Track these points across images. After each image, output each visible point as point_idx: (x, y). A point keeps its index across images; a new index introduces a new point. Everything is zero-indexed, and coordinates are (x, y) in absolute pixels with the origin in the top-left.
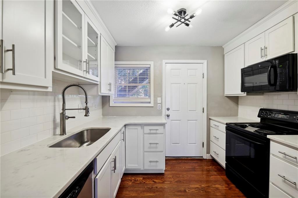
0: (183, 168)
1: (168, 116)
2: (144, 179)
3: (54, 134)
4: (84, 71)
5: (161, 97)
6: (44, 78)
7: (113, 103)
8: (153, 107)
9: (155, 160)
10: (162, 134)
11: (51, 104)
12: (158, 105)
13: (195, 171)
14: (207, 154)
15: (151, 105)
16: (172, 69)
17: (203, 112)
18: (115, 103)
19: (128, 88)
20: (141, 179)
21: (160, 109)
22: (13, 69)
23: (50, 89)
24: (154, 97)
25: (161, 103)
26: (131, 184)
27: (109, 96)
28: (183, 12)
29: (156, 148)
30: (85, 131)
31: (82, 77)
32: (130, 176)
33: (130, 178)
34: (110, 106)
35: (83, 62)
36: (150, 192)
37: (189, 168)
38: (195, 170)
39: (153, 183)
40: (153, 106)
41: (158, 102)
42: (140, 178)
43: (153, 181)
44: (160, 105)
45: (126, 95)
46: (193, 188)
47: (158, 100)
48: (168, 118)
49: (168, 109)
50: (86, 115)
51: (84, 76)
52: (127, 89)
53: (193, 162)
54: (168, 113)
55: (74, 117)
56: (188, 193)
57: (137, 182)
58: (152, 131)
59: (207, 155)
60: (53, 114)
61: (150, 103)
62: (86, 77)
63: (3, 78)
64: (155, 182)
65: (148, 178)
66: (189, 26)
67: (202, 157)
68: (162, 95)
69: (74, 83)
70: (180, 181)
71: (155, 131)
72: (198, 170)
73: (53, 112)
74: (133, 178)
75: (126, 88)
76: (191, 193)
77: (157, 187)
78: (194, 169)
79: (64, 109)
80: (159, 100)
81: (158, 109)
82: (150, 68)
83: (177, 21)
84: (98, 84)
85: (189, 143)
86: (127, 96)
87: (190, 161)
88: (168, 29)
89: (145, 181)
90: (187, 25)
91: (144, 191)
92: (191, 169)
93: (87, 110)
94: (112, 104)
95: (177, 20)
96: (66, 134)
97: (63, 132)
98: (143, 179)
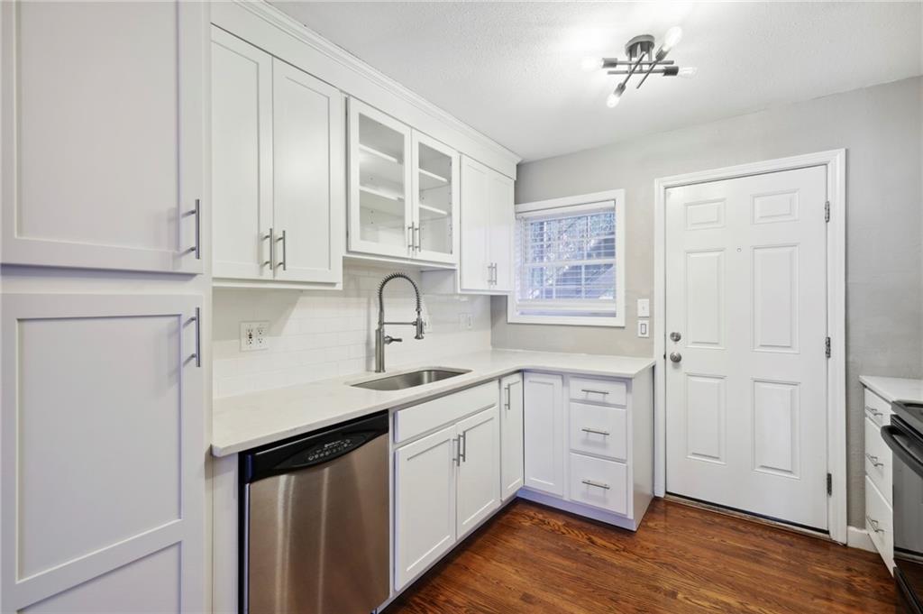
0: (716, 540)
1: (677, 360)
2: (567, 525)
3: (368, 369)
4: (409, 246)
5: (651, 296)
6: (327, 269)
7: (518, 314)
8: (623, 328)
9: (602, 482)
10: (623, 407)
11: (363, 312)
12: (640, 322)
13: (758, 562)
14: (849, 523)
15: (619, 321)
16: (687, 205)
17: (828, 354)
18: (522, 314)
19: (587, 274)
20: (560, 524)
21: (647, 335)
22: (283, 263)
23: (339, 287)
24: (627, 298)
25: (651, 317)
26: (527, 524)
27: (507, 296)
28: (639, 47)
29: (604, 445)
30: (425, 373)
31: (407, 259)
32: (537, 509)
33: (532, 514)
34: (509, 321)
35: (406, 229)
36: (567, 558)
37: (740, 549)
38: (761, 559)
39: (588, 542)
40: (623, 325)
41: (641, 313)
42: (558, 522)
43: (589, 539)
44: (646, 322)
45: (578, 292)
46: (707, 599)
47: (640, 307)
48: (676, 367)
49: (677, 338)
50: (417, 337)
51: (410, 257)
52: (583, 276)
53: (770, 537)
54: (674, 348)
55: (400, 340)
56: (681, 601)
57: (544, 526)
58: (592, 397)
59: (852, 529)
60: (366, 332)
61: (613, 315)
62: (414, 258)
63: (274, 275)
64: (593, 542)
65: (580, 528)
66: (679, 73)
67: (827, 532)
68: (652, 292)
69: (395, 272)
70: (675, 568)
71: (599, 397)
72: (775, 563)
73: (366, 327)
74: (540, 516)
75: (581, 273)
76: (690, 605)
77: (589, 554)
78: (756, 557)
79: (381, 323)
80: (643, 307)
81: (640, 335)
82: (614, 209)
83: (627, 75)
84: (454, 270)
85: (763, 467)
86: (583, 294)
87: (760, 531)
88: (613, 100)
89: (565, 531)
90: (672, 72)
91: (550, 550)
92: (742, 553)
93: (419, 325)
94: (513, 315)
95: (627, 72)
96: (384, 371)
97: (381, 368)
98: (564, 525)
